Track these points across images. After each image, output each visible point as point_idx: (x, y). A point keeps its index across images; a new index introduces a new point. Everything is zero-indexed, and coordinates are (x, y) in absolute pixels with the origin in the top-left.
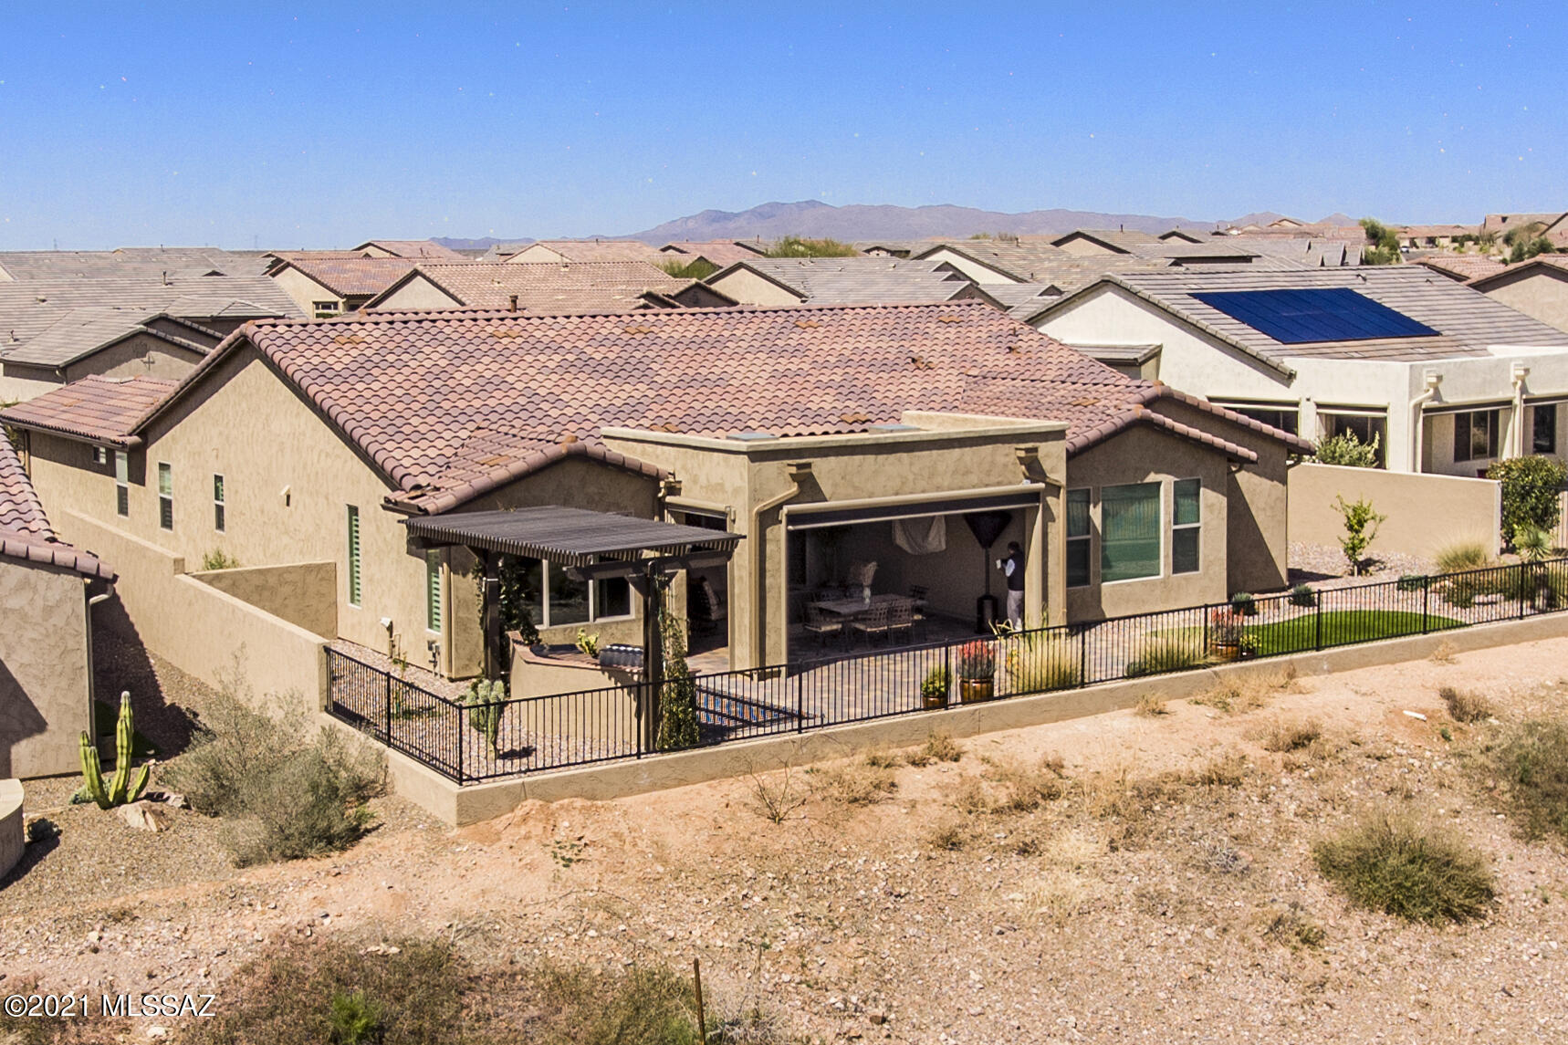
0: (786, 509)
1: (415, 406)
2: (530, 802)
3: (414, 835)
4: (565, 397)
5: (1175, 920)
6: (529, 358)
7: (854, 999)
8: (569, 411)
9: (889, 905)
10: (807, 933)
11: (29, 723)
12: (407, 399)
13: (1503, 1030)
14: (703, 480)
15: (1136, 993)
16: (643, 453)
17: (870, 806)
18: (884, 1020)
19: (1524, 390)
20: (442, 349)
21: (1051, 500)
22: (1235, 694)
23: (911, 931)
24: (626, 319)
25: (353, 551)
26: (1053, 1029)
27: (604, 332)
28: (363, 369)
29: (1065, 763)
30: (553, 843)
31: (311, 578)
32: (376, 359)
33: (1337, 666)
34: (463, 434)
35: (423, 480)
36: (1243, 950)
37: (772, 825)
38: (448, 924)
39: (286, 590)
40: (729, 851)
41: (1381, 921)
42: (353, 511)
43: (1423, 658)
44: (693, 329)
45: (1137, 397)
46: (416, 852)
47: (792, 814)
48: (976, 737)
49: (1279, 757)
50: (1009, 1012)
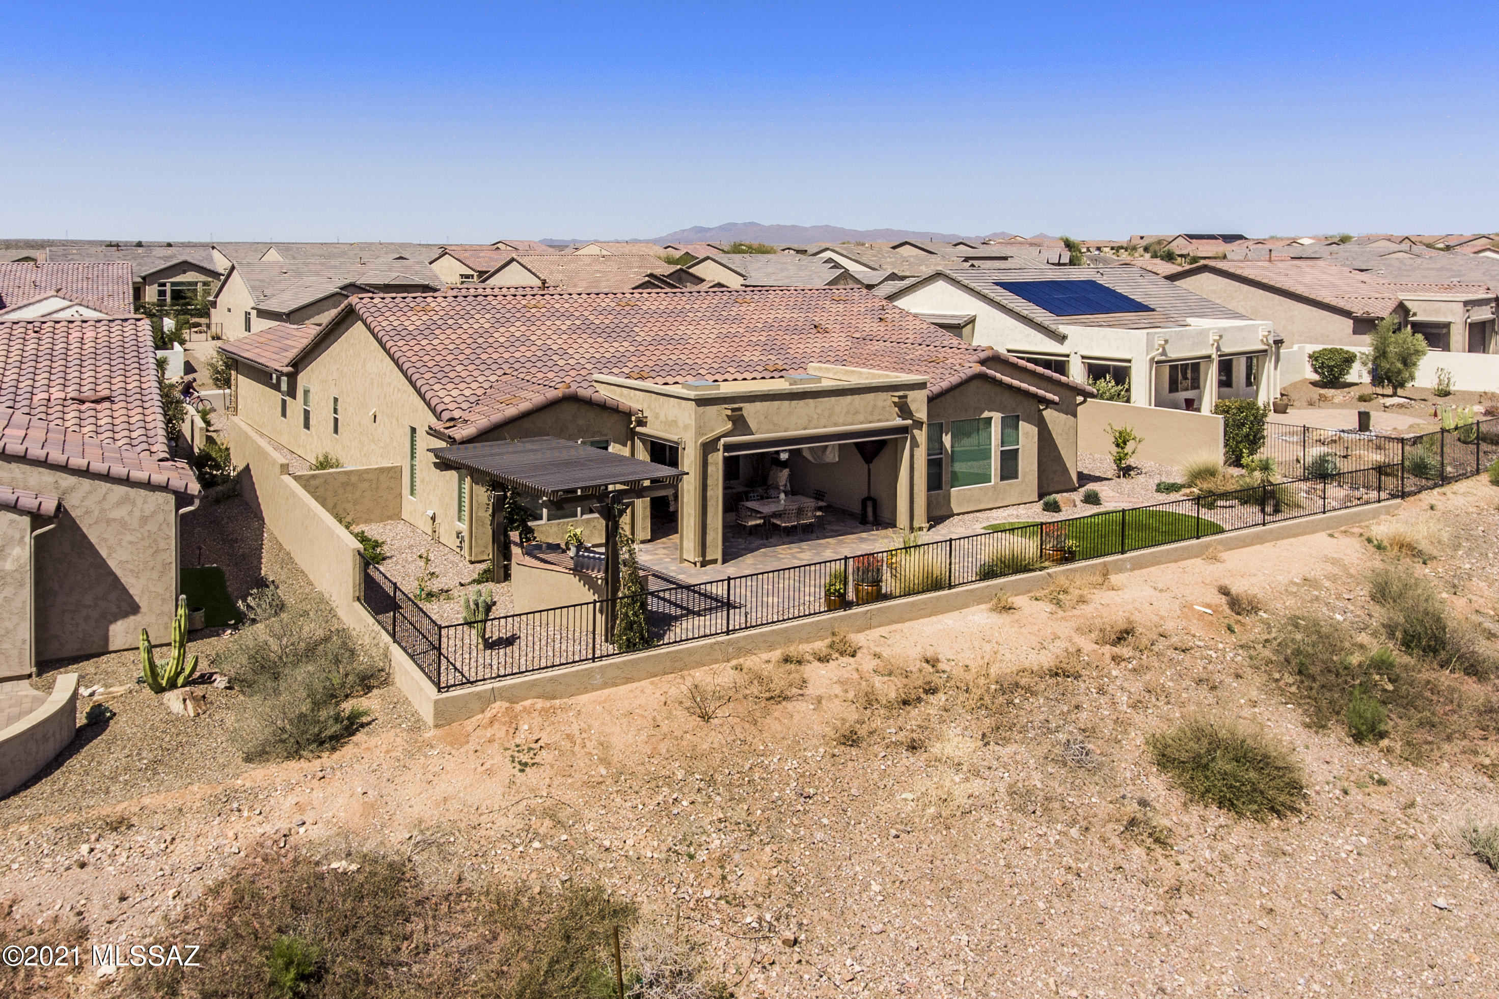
0: (723, 441)
1: (461, 357)
2: (498, 703)
3: (397, 735)
4: (570, 351)
5: (1043, 818)
6: (548, 323)
7: (768, 917)
8: (572, 362)
9: (799, 807)
10: (728, 840)
11: (125, 606)
12: (456, 352)
13: (1344, 940)
14: (662, 418)
15: (1018, 903)
16: (621, 395)
17: (784, 703)
18: (796, 942)
19: (1218, 349)
20: (488, 316)
21: (916, 432)
22: (1065, 592)
23: (819, 835)
24: (620, 296)
25: (413, 457)
26: (948, 948)
27: (603, 304)
28: (429, 330)
29: (940, 657)
30: (513, 747)
31: (383, 477)
32: (440, 322)
33: (1138, 565)
34: (493, 378)
35: (457, 414)
36: (1105, 852)
37: (702, 723)
38: (408, 836)
39: (365, 485)
40: (664, 751)
41: (1217, 817)
42: (413, 430)
43: (1197, 557)
44: (665, 303)
45: (975, 358)
46: (394, 754)
47: (719, 713)
48: (868, 632)
49: (1108, 650)
50: (907, 928)
